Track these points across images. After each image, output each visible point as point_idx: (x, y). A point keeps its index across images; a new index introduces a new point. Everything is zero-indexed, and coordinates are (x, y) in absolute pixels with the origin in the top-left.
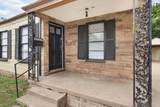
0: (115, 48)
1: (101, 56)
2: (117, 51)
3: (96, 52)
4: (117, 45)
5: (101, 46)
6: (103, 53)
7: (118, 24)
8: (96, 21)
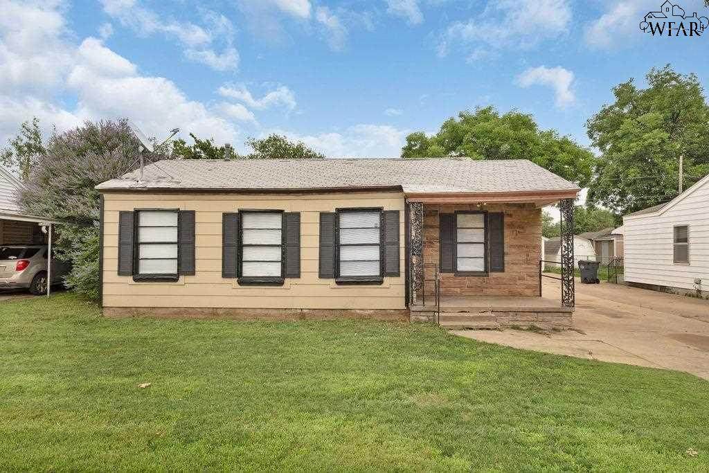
0: (503, 254)
1: (479, 266)
2: (506, 258)
3: (471, 257)
4: (506, 250)
5: (479, 250)
6: (482, 261)
7: (507, 220)
8: (470, 210)
